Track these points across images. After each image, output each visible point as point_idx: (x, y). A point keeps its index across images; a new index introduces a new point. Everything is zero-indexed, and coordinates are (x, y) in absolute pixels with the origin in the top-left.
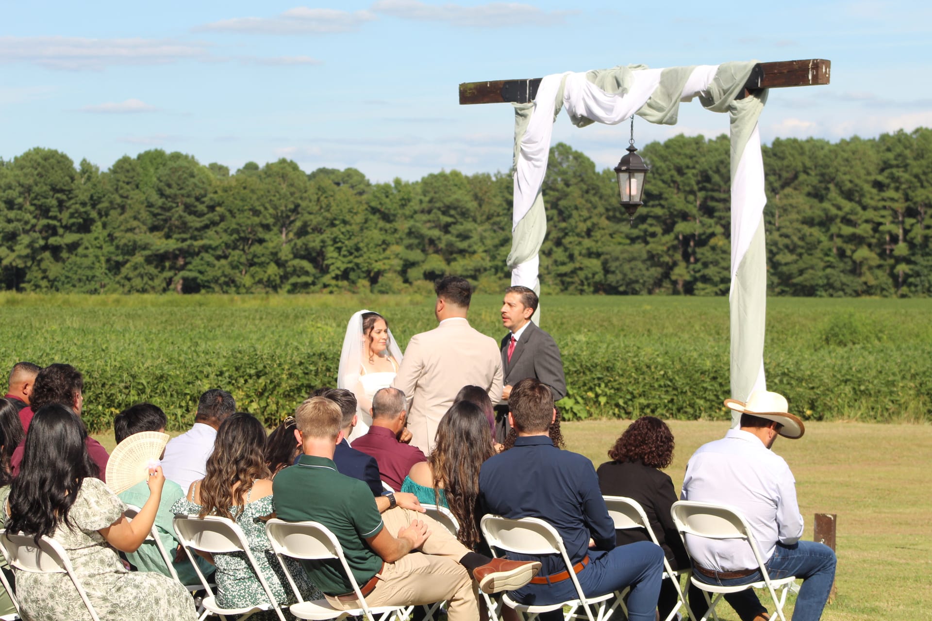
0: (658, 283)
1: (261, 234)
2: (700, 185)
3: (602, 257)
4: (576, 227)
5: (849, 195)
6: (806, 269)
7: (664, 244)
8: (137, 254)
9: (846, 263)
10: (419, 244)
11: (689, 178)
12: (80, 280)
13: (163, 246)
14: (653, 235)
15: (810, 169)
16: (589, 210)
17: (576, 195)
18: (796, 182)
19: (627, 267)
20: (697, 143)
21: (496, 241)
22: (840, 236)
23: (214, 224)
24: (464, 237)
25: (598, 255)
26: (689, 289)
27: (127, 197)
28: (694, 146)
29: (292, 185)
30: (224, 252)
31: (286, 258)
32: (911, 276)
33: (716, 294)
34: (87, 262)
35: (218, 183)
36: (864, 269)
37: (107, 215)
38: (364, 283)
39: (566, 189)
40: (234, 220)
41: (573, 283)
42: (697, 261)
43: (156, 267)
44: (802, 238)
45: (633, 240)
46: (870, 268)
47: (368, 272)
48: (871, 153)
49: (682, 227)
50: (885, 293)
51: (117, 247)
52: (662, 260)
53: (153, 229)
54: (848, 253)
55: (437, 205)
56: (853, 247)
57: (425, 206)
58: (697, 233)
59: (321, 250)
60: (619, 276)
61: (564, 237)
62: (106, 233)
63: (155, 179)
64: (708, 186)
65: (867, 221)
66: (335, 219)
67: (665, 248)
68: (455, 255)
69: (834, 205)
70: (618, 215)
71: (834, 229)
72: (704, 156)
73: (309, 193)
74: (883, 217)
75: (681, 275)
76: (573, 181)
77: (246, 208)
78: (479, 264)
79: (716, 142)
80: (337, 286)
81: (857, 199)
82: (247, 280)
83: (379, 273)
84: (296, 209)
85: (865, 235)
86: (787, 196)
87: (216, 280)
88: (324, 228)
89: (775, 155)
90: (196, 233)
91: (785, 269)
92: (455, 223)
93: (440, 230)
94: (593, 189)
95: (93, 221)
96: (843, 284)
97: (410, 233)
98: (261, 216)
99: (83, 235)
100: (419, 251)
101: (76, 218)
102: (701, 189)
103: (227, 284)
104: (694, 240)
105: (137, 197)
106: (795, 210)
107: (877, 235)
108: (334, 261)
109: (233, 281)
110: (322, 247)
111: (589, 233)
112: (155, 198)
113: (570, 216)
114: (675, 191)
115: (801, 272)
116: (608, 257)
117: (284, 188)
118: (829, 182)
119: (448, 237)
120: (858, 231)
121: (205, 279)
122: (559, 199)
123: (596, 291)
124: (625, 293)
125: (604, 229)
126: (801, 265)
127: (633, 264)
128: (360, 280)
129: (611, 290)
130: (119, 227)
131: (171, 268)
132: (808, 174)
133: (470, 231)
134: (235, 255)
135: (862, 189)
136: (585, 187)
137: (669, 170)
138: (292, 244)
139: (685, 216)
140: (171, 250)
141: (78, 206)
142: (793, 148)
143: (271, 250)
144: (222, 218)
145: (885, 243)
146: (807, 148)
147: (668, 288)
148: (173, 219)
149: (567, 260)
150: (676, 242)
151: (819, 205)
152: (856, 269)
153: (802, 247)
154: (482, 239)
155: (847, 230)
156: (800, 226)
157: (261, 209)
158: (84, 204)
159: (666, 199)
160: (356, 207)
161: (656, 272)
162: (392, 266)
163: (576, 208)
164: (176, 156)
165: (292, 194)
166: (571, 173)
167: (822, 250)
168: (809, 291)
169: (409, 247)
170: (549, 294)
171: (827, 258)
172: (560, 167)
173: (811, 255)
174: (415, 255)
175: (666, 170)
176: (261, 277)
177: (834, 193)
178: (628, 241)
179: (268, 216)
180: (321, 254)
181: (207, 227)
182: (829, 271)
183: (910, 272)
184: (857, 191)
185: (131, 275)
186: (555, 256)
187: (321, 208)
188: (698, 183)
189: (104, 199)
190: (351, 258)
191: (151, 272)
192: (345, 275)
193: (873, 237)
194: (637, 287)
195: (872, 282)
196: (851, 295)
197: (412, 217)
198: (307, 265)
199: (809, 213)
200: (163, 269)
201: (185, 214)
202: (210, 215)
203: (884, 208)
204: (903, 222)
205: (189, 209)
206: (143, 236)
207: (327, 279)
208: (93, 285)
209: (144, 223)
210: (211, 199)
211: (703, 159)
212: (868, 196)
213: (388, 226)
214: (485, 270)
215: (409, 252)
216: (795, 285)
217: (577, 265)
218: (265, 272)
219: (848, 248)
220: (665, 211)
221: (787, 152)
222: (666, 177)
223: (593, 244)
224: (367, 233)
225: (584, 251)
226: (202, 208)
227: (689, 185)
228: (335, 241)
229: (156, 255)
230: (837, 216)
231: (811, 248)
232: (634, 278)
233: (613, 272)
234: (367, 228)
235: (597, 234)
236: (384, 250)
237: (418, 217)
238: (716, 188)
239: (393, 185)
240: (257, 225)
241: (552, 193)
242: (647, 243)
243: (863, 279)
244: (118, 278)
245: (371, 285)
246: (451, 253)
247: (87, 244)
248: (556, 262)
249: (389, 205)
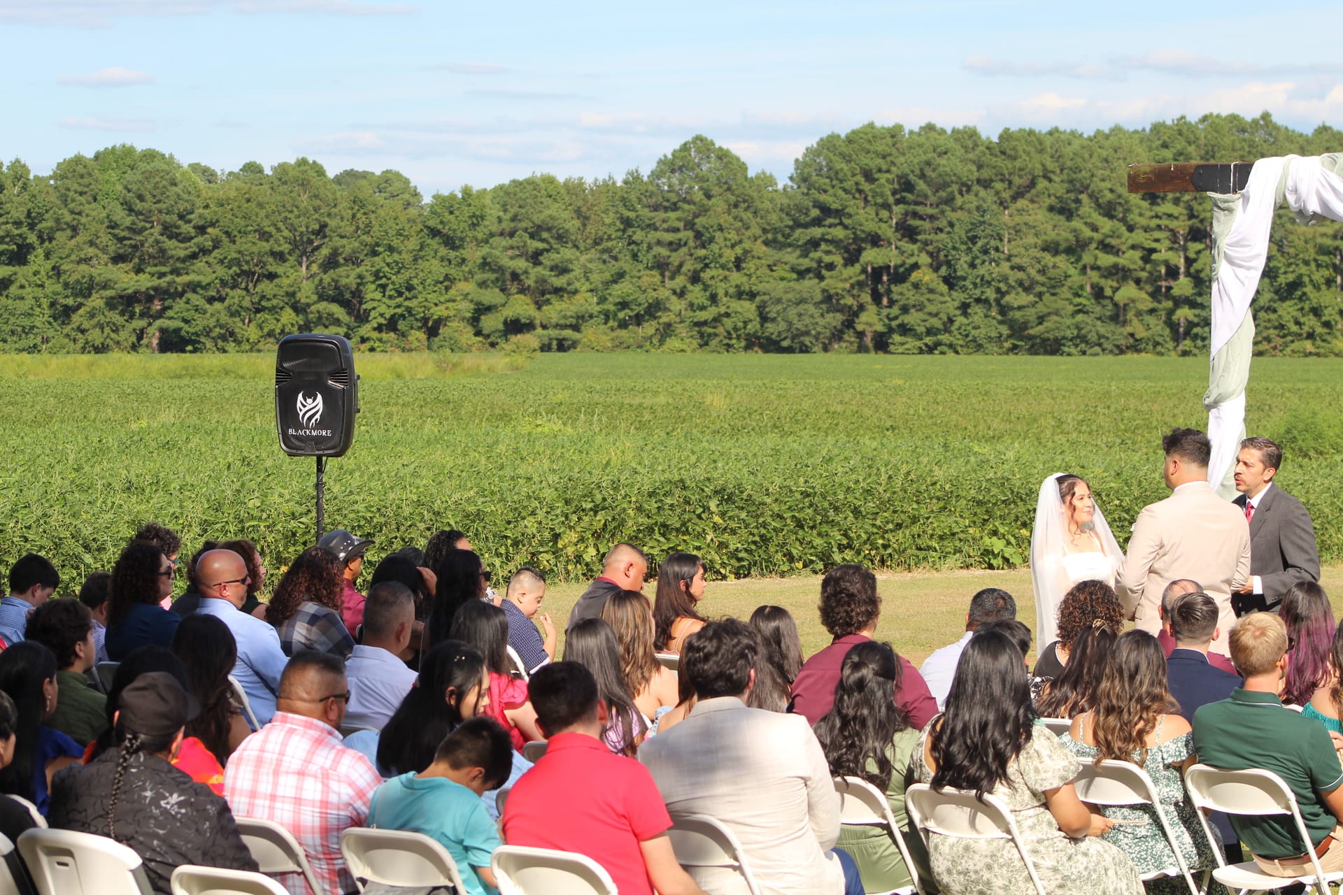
0: (837, 336)
1: (273, 267)
2: (898, 196)
3: (758, 299)
4: (720, 256)
5: (1108, 211)
6: (1049, 314)
7: (846, 280)
8: (95, 296)
9: (1104, 306)
10: (497, 280)
11: (881, 186)
12: (13, 333)
13: (132, 283)
14: (831, 267)
15: (1053, 172)
16: (737, 230)
17: (719, 209)
18: (1033, 191)
19: (792, 313)
20: (893, 137)
21: (607, 276)
22: (1096, 268)
23: (205, 251)
24: (562, 270)
25: (752, 295)
26: (881, 344)
27: (80, 213)
28: (889, 141)
29: (316, 196)
30: (218, 292)
31: (308, 300)
32: (1197, 325)
33: (921, 352)
34: (23, 306)
35: (210, 194)
36: (1130, 315)
37: (51, 239)
38: (418, 336)
39: (705, 201)
40: (233, 247)
41: (716, 335)
42: (892, 303)
43: (122, 314)
44: (1042, 272)
45: (802, 274)
46: (1139, 314)
47: (425, 320)
48: (1140, 150)
49: (871, 256)
50: (1159, 348)
51: (66, 285)
52: (842, 302)
53: (118, 259)
54: (1108, 292)
55: (523, 225)
56: (1115, 284)
57: (506, 225)
58: (892, 264)
59: (357, 289)
60: (782, 326)
61: (702, 270)
62: (48, 265)
63: (119, 187)
64: (909, 196)
65: (1133, 247)
66: (378, 245)
67: (847, 286)
68: (548, 296)
69: (1086, 223)
70: (780, 237)
71: (1087, 258)
72: (904, 154)
73: (340, 207)
74: (1157, 240)
75: (870, 325)
76: (715, 190)
77: (250, 228)
78: (583, 309)
79: (919, 135)
80: (380, 340)
81: (1121, 215)
82: (252, 332)
83: (440, 322)
84: (321, 231)
85: (1132, 267)
86: (1020, 211)
87: (207, 332)
88: (362, 257)
89: (1003, 153)
90: (179, 265)
91: (1017, 315)
92: (548, 251)
93: (527, 260)
94: (745, 201)
95: (30, 248)
96: (1100, 337)
97: (485, 264)
98: (272, 241)
99: (17, 268)
100: (497, 290)
101: (7, 244)
102: (898, 202)
103: (223, 338)
104: (889, 274)
105: (94, 213)
106: (1033, 231)
107: (1148, 267)
108: (375, 304)
109: (232, 334)
110: (359, 284)
111: (738, 264)
112: (120, 215)
113: (711, 240)
114: (862, 204)
115: (1041, 319)
116: (766, 298)
117: (304, 200)
118: (1082, 192)
119: (539, 269)
120: (1121, 261)
121: (192, 330)
122: (696, 216)
123: (748, 347)
124: (789, 350)
125: (759, 258)
126: (1041, 308)
127: (801, 308)
128: (413, 332)
129: (771, 346)
130: (69, 256)
131: (142, 315)
132: (1050, 180)
133: (570, 261)
134: (235, 296)
135: (1127, 202)
136: (733, 199)
137: (854, 175)
138: (317, 280)
139: (875, 240)
140: (143, 290)
141: (9, 226)
142: (1028, 143)
143: (285, 289)
144: (217, 244)
145: (1159, 278)
146: (1048, 142)
147: (851, 343)
148: (146, 245)
149: (707, 303)
150: (862, 277)
151: (1067, 223)
152: (1118, 316)
153: (1043, 285)
154: (586, 274)
155: (1106, 260)
156: (1040, 254)
157: (272, 230)
158: (18, 224)
159: (850, 216)
160: (407, 226)
161: (836, 319)
162: (459, 311)
163: (721, 229)
164: (150, 155)
165: (316, 210)
166: (713, 179)
167: (1070, 288)
168: (1052, 347)
169: (483, 284)
170: (683, 351)
171: (1077, 300)
172: (698, 170)
173: (1054, 294)
174: (491, 296)
175: (849, 174)
176: (272, 327)
177: (1087, 208)
178: (795, 276)
179: (282, 241)
180: (358, 293)
181: (194, 256)
182: (1080, 317)
183: (1196, 320)
184: (1120, 204)
185: (86, 325)
186: (689, 297)
187: (358, 228)
188: (894, 193)
189: (47, 216)
190: (399, 300)
191: (114, 320)
192: (391, 325)
193: (1143, 269)
194: (807, 340)
195: (1141, 333)
196: (1111, 351)
197: (487, 242)
198: (338, 311)
199: (1052, 235)
200: (132, 317)
201: (164, 238)
202: (199, 239)
203: (1159, 227)
204: (1185, 249)
205: (168, 230)
206: (104, 270)
207: (366, 330)
208: (31, 340)
209: (104, 250)
210: (200, 216)
211: (902, 159)
212: (1137, 211)
213: (452, 254)
214: (591, 316)
215: (482, 291)
216: (1031, 338)
217: (723, 310)
218: (278, 320)
219: (1108, 285)
220: (849, 232)
221: (1020, 149)
222: (849, 184)
223: (745, 279)
224: (422, 264)
225: (732, 290)
226: (187, 229)
227: (882, 195)
228: (377, 275)
229: (121, 297)
230: (1091, 239)
231: (1054, 285)
232: (803, 329)
233: (774, 320)
234: (422, 258)
235: (750, 265)
236: (447, 289)
237: (495, 241)
238: (920, 199)
239: (460, 196)
240: (266, 253)
241: (686, 206)
242: (821, 278)
243: (1129, 329)
244: (67, 329)
245: (428, 339)
246: (543, 294)
247: (23, 282)
248: (691, 305)
249: (455, 225)
